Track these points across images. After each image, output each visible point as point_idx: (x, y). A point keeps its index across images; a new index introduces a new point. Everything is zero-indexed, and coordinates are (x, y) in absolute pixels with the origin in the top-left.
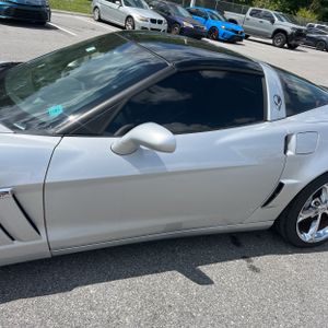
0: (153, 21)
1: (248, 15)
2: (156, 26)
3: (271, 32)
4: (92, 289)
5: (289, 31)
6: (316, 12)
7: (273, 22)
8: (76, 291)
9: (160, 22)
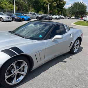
0: (8, 18)
1: (29, 14)
2: (9, 19)
3: (36, 17)
4: (51, 68)
5: (40, 17)
6: (43, 12)
7: (36, 15)
8: (49, 69)
9: (10, 18)
